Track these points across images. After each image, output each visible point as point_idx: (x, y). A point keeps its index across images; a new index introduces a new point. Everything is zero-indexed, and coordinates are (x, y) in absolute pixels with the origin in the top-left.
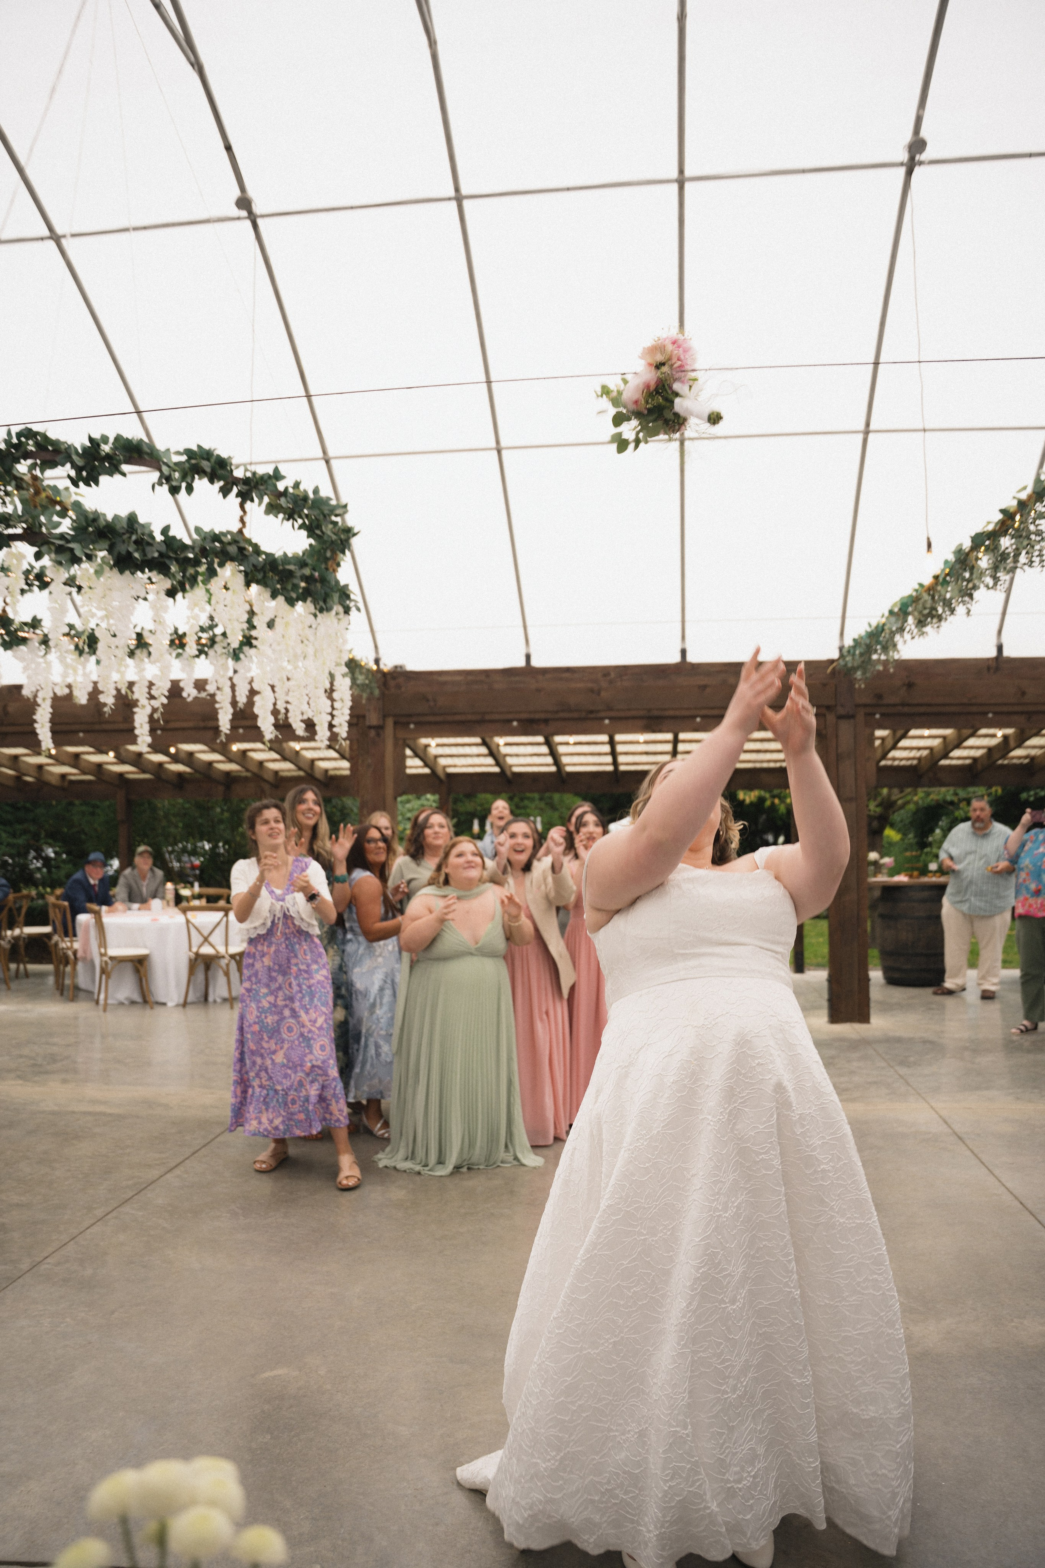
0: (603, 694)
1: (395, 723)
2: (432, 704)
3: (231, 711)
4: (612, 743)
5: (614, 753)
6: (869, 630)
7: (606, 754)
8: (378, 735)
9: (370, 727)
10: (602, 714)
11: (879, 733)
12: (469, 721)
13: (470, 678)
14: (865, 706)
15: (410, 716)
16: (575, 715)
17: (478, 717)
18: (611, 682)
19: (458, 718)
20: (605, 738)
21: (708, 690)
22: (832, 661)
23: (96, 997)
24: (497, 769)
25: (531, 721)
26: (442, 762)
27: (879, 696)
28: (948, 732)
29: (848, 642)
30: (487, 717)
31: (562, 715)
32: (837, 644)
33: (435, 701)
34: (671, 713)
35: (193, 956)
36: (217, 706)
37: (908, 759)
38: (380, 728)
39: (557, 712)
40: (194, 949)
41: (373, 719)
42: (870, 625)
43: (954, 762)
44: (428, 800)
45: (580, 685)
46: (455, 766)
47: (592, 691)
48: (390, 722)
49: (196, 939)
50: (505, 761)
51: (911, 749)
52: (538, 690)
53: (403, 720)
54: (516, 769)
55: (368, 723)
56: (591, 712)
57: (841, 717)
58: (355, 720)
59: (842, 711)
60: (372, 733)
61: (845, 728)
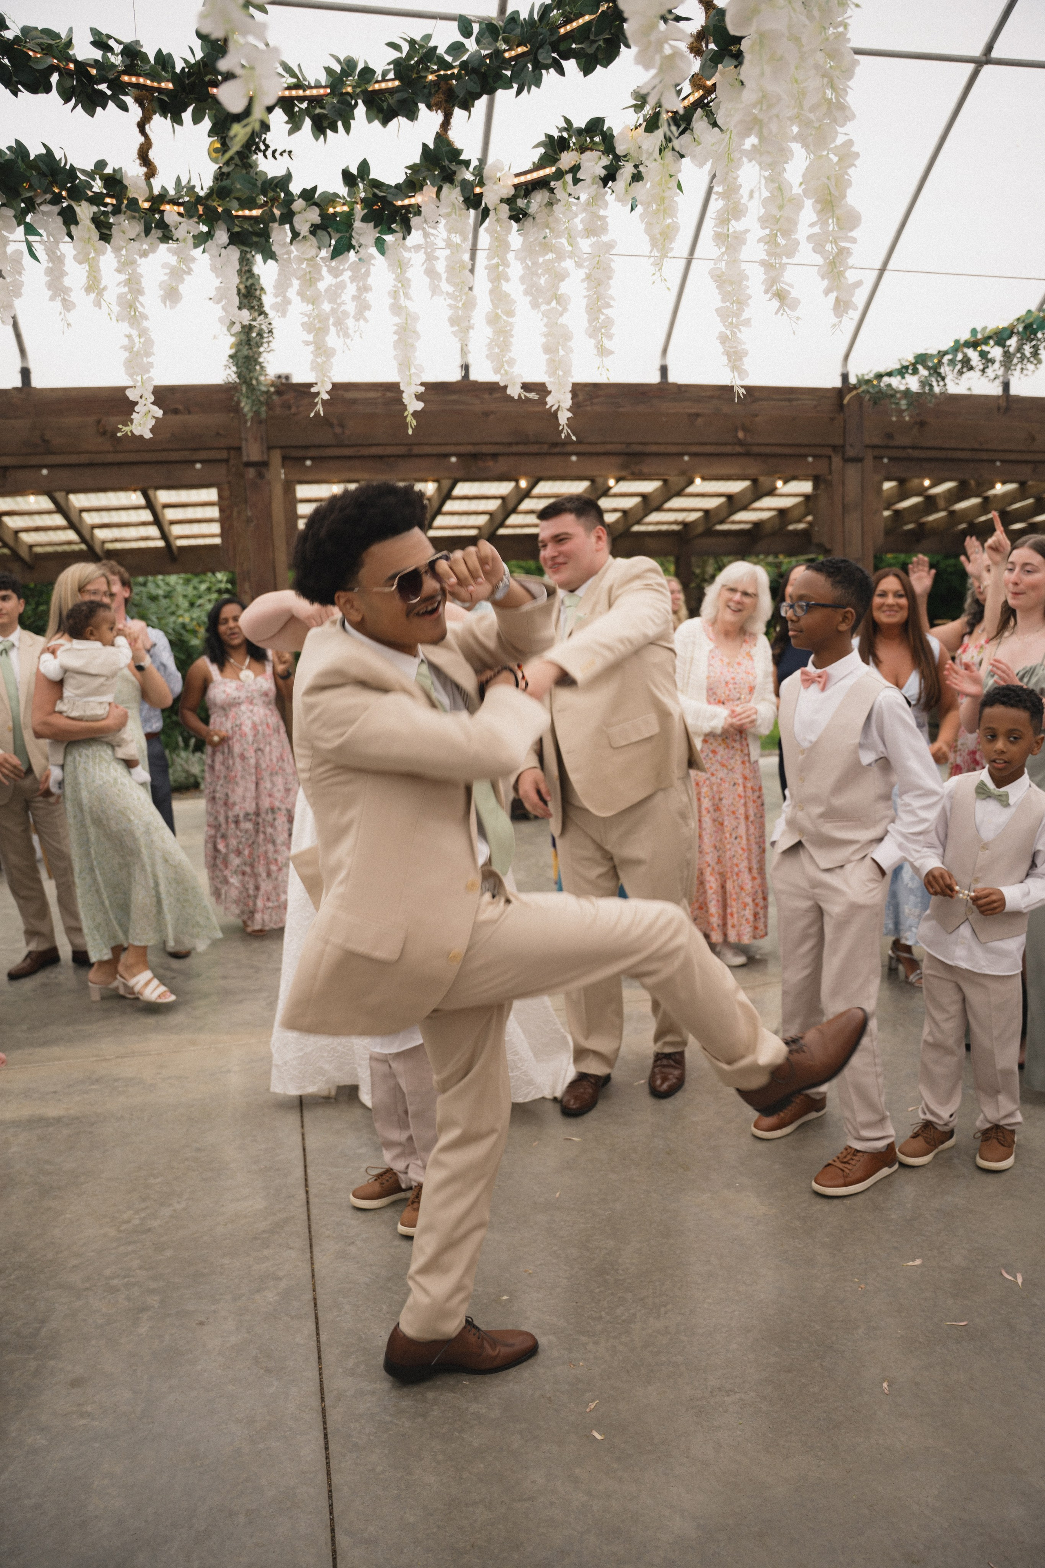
1: (285, 458)
2: (338, 430)
8: (261, 475)
9: (248, 464)
10: (568, 449)
12: (389, 456)
14: (872, 447)
15: (307, 447)
16: (534, 449)
17: (402, 450)
19: (374, 451)
21: (700, 420)
25: (475, 456)
27: (889, 435)
30: (416, 450)
31: (515, 449)
33: (342, 426)
38: (260, 466)
39: (510, 444)
41: (253, 452)
45: (540, 408)
48: (276, 457)
52: (486, 414)
53: (294, 453)
55: (245, 459)
56: (555, 445)
57: (847, 460)
58: (224, 455)
59: (851, 453)
60: (251, 473)
61: (852, 473)
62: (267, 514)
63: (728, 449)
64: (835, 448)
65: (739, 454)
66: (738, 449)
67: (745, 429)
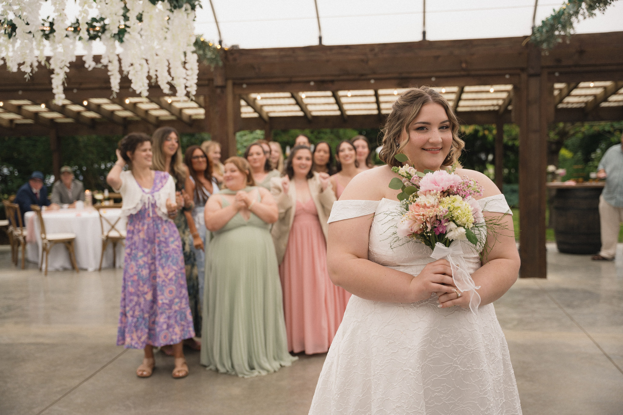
0: (370, 63)
1: (234, 84)
2: (257, 71)
3: (119, 76)
4: (377, 95)
5: (378, 102)
6: (553, 14)
7: (373, 103)
8: (222, 92)
9: (217, 87)
10: (369, 77)
11: (558, 86)
12: (283, 82)
13: (282, 53)
14: (548, 67)
15: (243, 79)
16: (352, 77)
17: (287, 80)
18: (375, 55)
19: (275, 80)
20: (372, 92)
21: (440, 59)
22: (526, 37)
23: (39, 266)
24: (301, 114)
25: (323, 82)
26: (266, 109)
27: (559, 60)
28: (608, 84)
29: (538, 23)
30: (294, 79)
31: (343, 77)
32: (530, 25)
33: (259, 69)
34: (414, 75)
35: (104, 238)
36: (109, 73)
37: (577, 103)
38: (223, 87)
39: (340, 75)
40: (106, 234)
41: (219, 81)
42: (554, 10)
43: (612, 104)
44: (257, 134)
45: (355, 57)
46: (274, 112)
47: (362, 61)
48: (230, 84)
49: (107, 227)
50: (306, 108)
51: (580, 96)
52: (328, 61)
53: (239, 81)
54: (314, 114)
55: (216, 85)
56: (362, 75)
57: (531, 76)
58: (206, 82)
59: (531, 71)
60: (219, 91)
61: (534, 83)
62: (225, 108)
63: (457, 73)
64: (523, 70)
65: (463, 76)
66: (463, 73)
67: (466, 62)
